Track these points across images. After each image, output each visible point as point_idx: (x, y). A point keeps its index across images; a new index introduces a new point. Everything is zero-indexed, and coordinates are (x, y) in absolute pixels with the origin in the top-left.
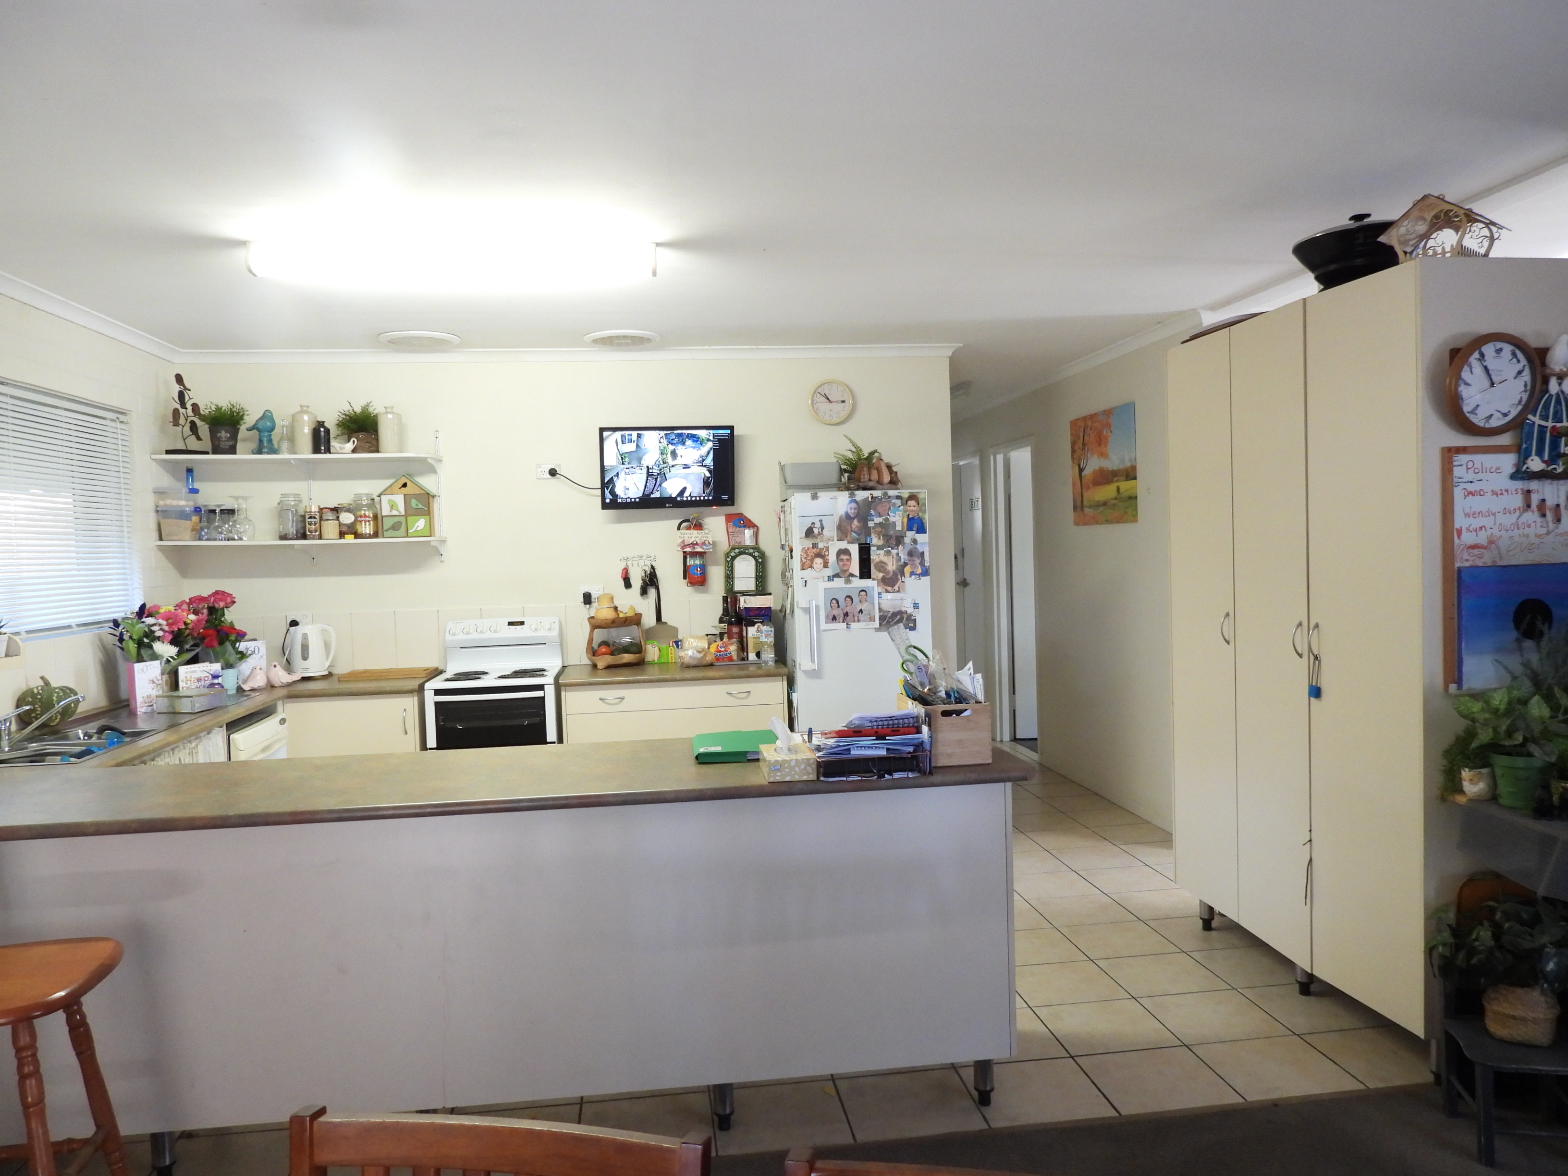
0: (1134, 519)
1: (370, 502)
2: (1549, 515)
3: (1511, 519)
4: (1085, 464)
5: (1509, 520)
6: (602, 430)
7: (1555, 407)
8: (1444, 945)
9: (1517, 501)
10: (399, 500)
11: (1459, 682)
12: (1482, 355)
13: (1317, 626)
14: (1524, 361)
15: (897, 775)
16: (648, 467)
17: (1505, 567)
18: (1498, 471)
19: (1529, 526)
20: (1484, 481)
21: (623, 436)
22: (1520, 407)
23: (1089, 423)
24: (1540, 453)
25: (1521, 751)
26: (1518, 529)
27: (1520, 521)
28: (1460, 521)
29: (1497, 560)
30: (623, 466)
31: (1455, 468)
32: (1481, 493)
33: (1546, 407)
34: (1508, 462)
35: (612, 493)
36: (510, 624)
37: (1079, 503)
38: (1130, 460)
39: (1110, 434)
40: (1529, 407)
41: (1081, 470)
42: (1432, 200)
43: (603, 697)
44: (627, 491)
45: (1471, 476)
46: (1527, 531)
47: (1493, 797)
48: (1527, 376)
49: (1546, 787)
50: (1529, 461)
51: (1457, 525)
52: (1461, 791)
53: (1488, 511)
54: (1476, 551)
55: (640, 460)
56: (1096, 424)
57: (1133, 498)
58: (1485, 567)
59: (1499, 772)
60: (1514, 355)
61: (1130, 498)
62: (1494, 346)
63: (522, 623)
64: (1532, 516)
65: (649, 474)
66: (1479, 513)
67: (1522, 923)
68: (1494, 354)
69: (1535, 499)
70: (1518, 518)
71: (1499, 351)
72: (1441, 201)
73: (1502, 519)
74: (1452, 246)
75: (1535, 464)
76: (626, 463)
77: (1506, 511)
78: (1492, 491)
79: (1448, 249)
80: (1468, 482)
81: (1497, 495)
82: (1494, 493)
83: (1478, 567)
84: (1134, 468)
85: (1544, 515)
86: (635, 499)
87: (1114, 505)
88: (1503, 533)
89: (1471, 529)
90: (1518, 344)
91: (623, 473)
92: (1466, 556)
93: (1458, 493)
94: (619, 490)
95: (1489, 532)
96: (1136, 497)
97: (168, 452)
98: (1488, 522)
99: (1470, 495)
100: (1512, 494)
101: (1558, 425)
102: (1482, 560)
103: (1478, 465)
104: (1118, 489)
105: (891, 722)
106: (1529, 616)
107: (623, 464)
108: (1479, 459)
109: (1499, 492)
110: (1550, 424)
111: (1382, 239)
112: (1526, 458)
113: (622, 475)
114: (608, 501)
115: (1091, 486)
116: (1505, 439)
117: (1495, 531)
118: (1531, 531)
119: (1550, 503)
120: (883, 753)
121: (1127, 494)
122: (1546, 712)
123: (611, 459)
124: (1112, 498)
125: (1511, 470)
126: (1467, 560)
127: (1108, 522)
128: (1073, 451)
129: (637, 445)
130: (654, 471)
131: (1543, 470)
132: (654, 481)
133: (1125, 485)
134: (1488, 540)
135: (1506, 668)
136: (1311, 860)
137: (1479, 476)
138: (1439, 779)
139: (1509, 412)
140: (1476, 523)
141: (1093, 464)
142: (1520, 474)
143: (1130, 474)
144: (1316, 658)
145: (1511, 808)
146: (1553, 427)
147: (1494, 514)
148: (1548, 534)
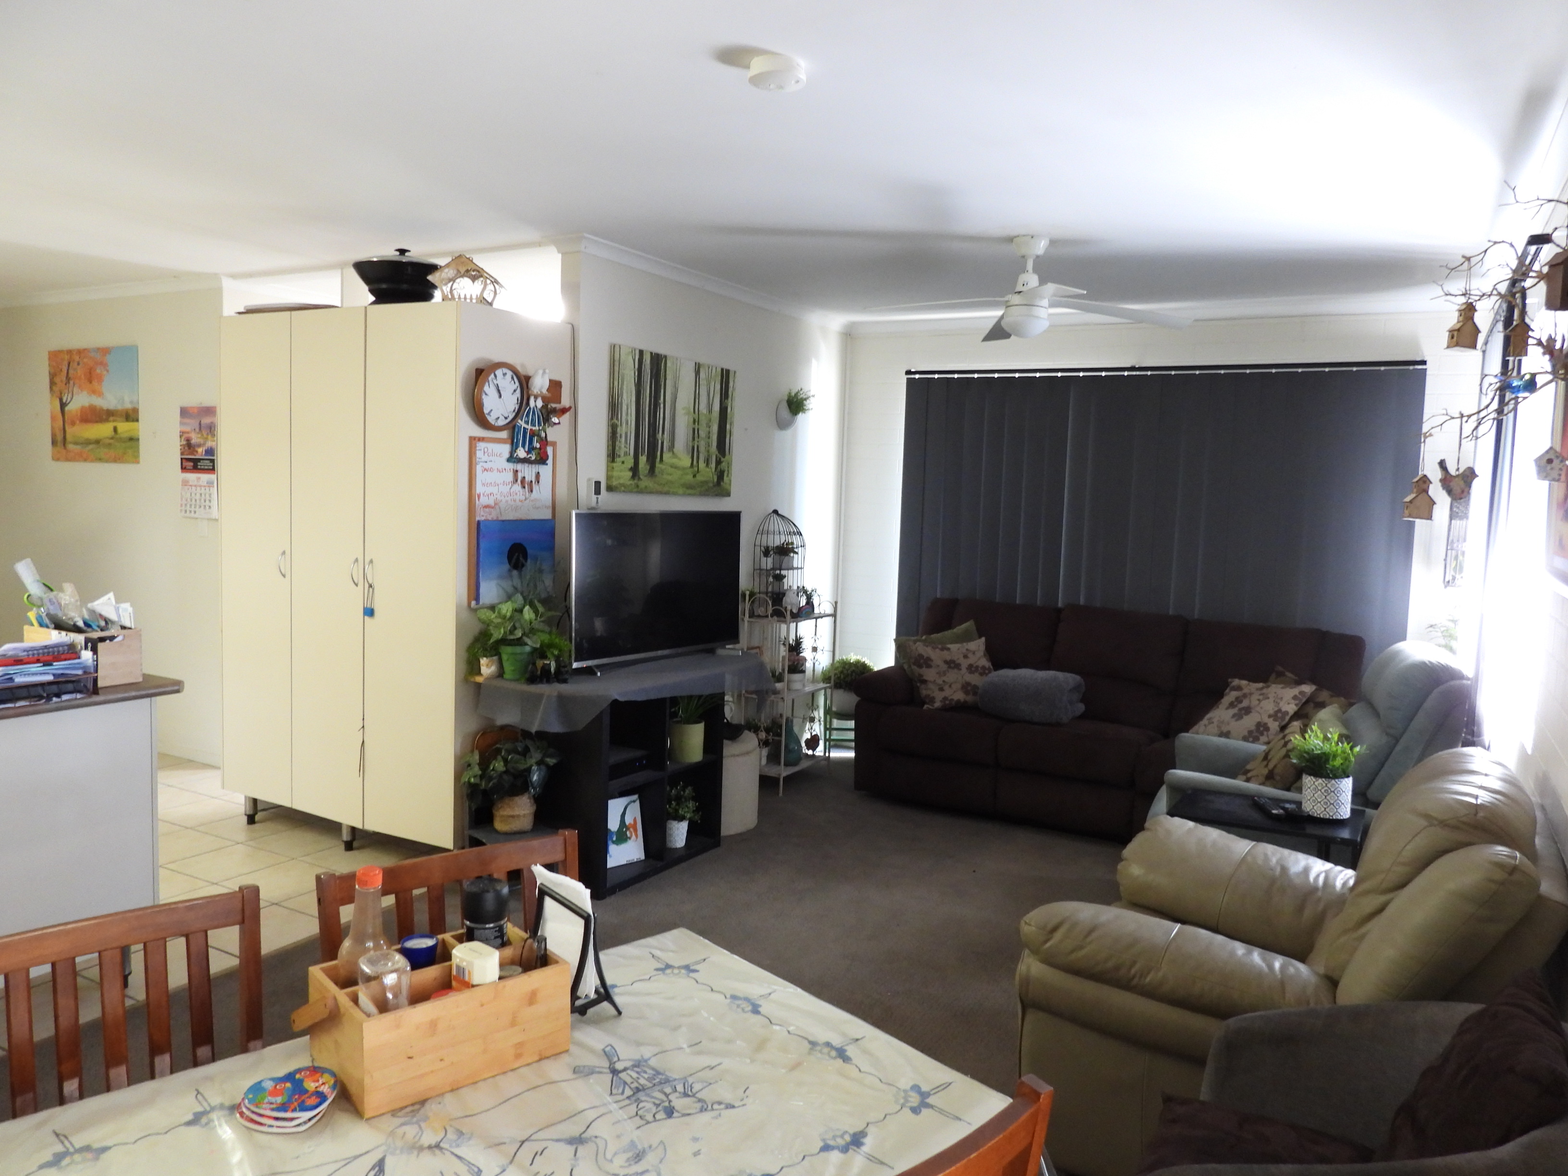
0: (136, 459)
2: (527, 487)
3: (507, 489)
4: (69, 399)
5: (505, 489)
7: (532, 416)
8: (475, 777)
9: (510, 477)
11: (477, 599)
12: (495, 376)
13: (371, 562)
14: (517, 384)
15: (65, 697)
17: (503, 521)
18: (501, 456)
19: (516, 494)
20: (493, 462)
22: (514, 414)
23: (77, 358)
24: (523, 446)
25: (519, 642)
26: (510, 495)
27: (512, 491)
28: (479, 489)
29: (499, 516)
31: (477, 452)
32: (491, 470)
33: (528, 415)
34: (506, 449)
37: (60, 438)
38: (131, 402)
39: (105, 372)
40: (518, 414)
41: (63, 405)
42: (464, 259)
45: (486, 458)
46: (515, 497)
47: (500, 674)
48: (518, 394)
49: (534, 664)
50: (518, 451)
51: (478, 492)
52: (479, 673)
53: (495, 483)
54: (487, 510)
56: (85, 360)
57: (133, 440)
58: (493, 521)
59: (505, 657)
60: (512, 378)
61: (131, 439)
62: (503, 371)
64: (517, 487)
66: (490, 484)
67: (518, 753)
68: (502, 376)
69: (519, 476)
70: (510, 489)
71: (505, 374)
72: (470, 262)
73: (502, 488)
74: (477, 296)
75: (521, 453)
77: (504, 483)
78: (497, 469)
79: (474, 297)
80: (483, 462)
81: (500, 472)
83: (488, 520)
84: (136, 411)
85: (524, 487)
87: (110, 444)
88: (503, 498)
89: (485, 494)
90: (516, 373)
92: (482, 513)
93: (479, 469)
95: (495, 497)
96: (138, 440)
98: (494, 490)
99: (485, 471)
100: (508, 472)
101: (534, 428)
102: (491, 516)
103: (490, 451)
104: (115, 429)
105: (46, 651)
106: (517, 554)
108: (490, 447)
109: (501, 470)
110: (529, 427)
111: (430, 278)
112: (516, 449)
115: (78, 422)
116: (504, 434)
117: (499, 498)
118: (517, 498)
119: (528, 479)
120: (50, 678)
121: (126, 435)
122: (533, 616)
124: (107, 438)
125: (507, 455)
126: (483, 516)
127: (100, 460)
128: (52, 383)
131: (525, 458)
133: (124, 427)
134: (494, 502)
135: (503, 588)
136: (363, 741)
137: (490, 459)
138: (464, 667)
139: (508, 416)
140: (489, 490)
141: (79, 401)
142: (512, 459)
143: (131, 416)
144: (370, 586)
145: (511, 680)
146: (531, 430)
147: (498, 485)
148: (525, 500)
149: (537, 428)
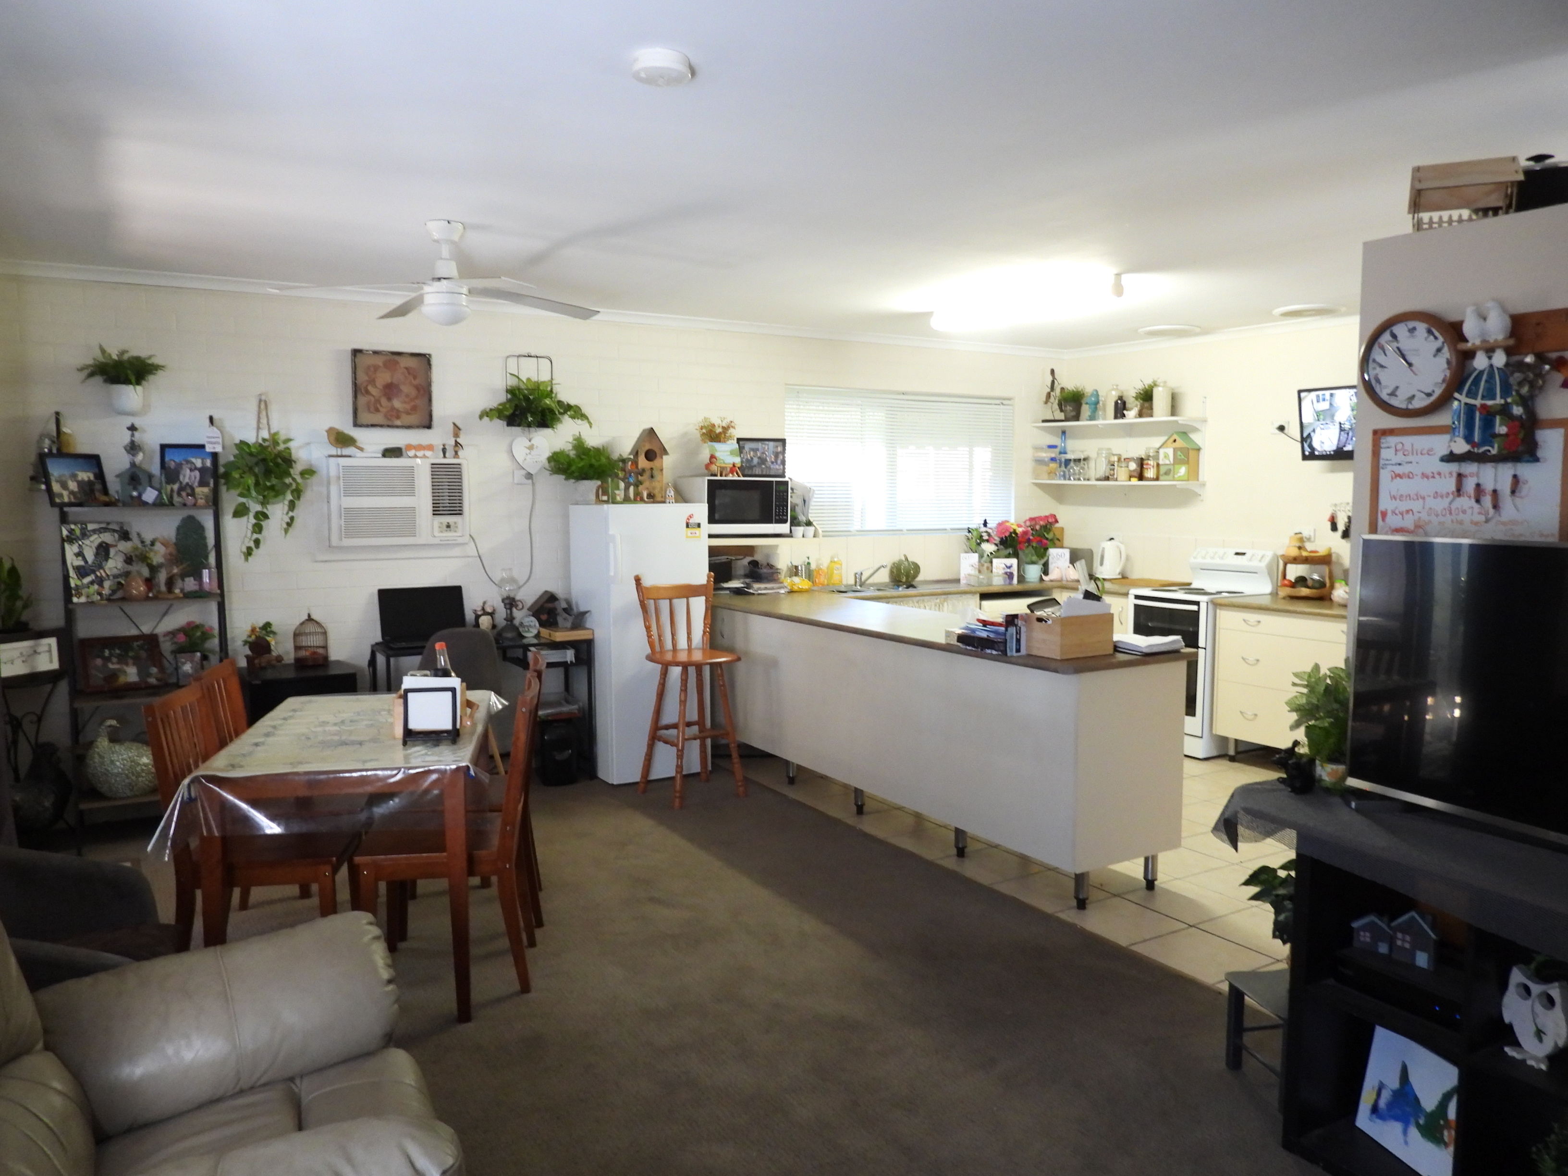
1: (1155, 454)
2: (1487, 500)
3: (1445, 502)
5: (1440, 505)
6: (1300, 392)
7: (1487, 383)
9: (1450, 485)
10: (1170, 452)
12: (1394, 336)
14: (1441, 338)
16: (1340, 423)
18: (1431, 453)
19: (1463, 512)
20: (1414, 464)
21: (1318, 396)
22: (1444, 386)
24: (1468, 435)
26: (1451, 513)
27: (1453, 507)
28: (1385, 503)
30: (1318, 423)
31: (1384, 450)
32: (1410, 476)
33: (1474, 383)
34: (1439, 442)
35: (1311, 446)
36: (1237, 554)
40: (1454, 385)
43: (1246, 619)
44: (1322, 445)
45: (1400, 458)
46: (1461, 516)
48: (1446, 353)
50: (1452, 444)
51: (1385, 509)
53: (1417, 495)
55: (1332, 416)
60: (1430, 332)
62: (1406, 325)
63: (1244, 554)
64: (1466, 502)
65: (1342, 430)
66: (1406, 497)
68: (1408, 334)
69: (1469, 485)
70: (1450, 503)
71: (1412, 330)
73: (1431, 503)
75: (1459, 446)
76: (1321, 420)
77: (1436, 495)
78: (1423, 474)
80: (1396, 464)
81: (1428, 477)
82: (1424, 476)
85: (1482, 501)
86: (1330, 452)
88: (1433, 518)
89: (1397, 512)
90: (1431, 320)
91: (1319, 428)
93: (1384, 475)
94: (1316, 444)
95: (1417, 515)
97: (1044, 421)
98: (1416, 506)
99: (1398, 478)
100: (1445, 478)
101: (1490, 403)
103: (1408, 447)
107: (1318, 420)
108: (1408, 441)
109: (1431, 475)
110: (1478, 402)
113: (1318, 431)
114: (1307, 453)
116: (1438, 419)
117: (1424, 516)
118: (1466, 518)
119: (1489, 486)
123: (1308, 418)
125: (1442, 452)
129: (1331, 404)
130: (1346, 426)
131: (1468, 452)
132: (1346, 436)
134: (1415, 523)
137: (1409, 459)
139: (1433, 391)
140: (1404, 506)
146: (1483, 406)
147: (1424, 498)
148: (1487, 521)
149: (1499, 401)
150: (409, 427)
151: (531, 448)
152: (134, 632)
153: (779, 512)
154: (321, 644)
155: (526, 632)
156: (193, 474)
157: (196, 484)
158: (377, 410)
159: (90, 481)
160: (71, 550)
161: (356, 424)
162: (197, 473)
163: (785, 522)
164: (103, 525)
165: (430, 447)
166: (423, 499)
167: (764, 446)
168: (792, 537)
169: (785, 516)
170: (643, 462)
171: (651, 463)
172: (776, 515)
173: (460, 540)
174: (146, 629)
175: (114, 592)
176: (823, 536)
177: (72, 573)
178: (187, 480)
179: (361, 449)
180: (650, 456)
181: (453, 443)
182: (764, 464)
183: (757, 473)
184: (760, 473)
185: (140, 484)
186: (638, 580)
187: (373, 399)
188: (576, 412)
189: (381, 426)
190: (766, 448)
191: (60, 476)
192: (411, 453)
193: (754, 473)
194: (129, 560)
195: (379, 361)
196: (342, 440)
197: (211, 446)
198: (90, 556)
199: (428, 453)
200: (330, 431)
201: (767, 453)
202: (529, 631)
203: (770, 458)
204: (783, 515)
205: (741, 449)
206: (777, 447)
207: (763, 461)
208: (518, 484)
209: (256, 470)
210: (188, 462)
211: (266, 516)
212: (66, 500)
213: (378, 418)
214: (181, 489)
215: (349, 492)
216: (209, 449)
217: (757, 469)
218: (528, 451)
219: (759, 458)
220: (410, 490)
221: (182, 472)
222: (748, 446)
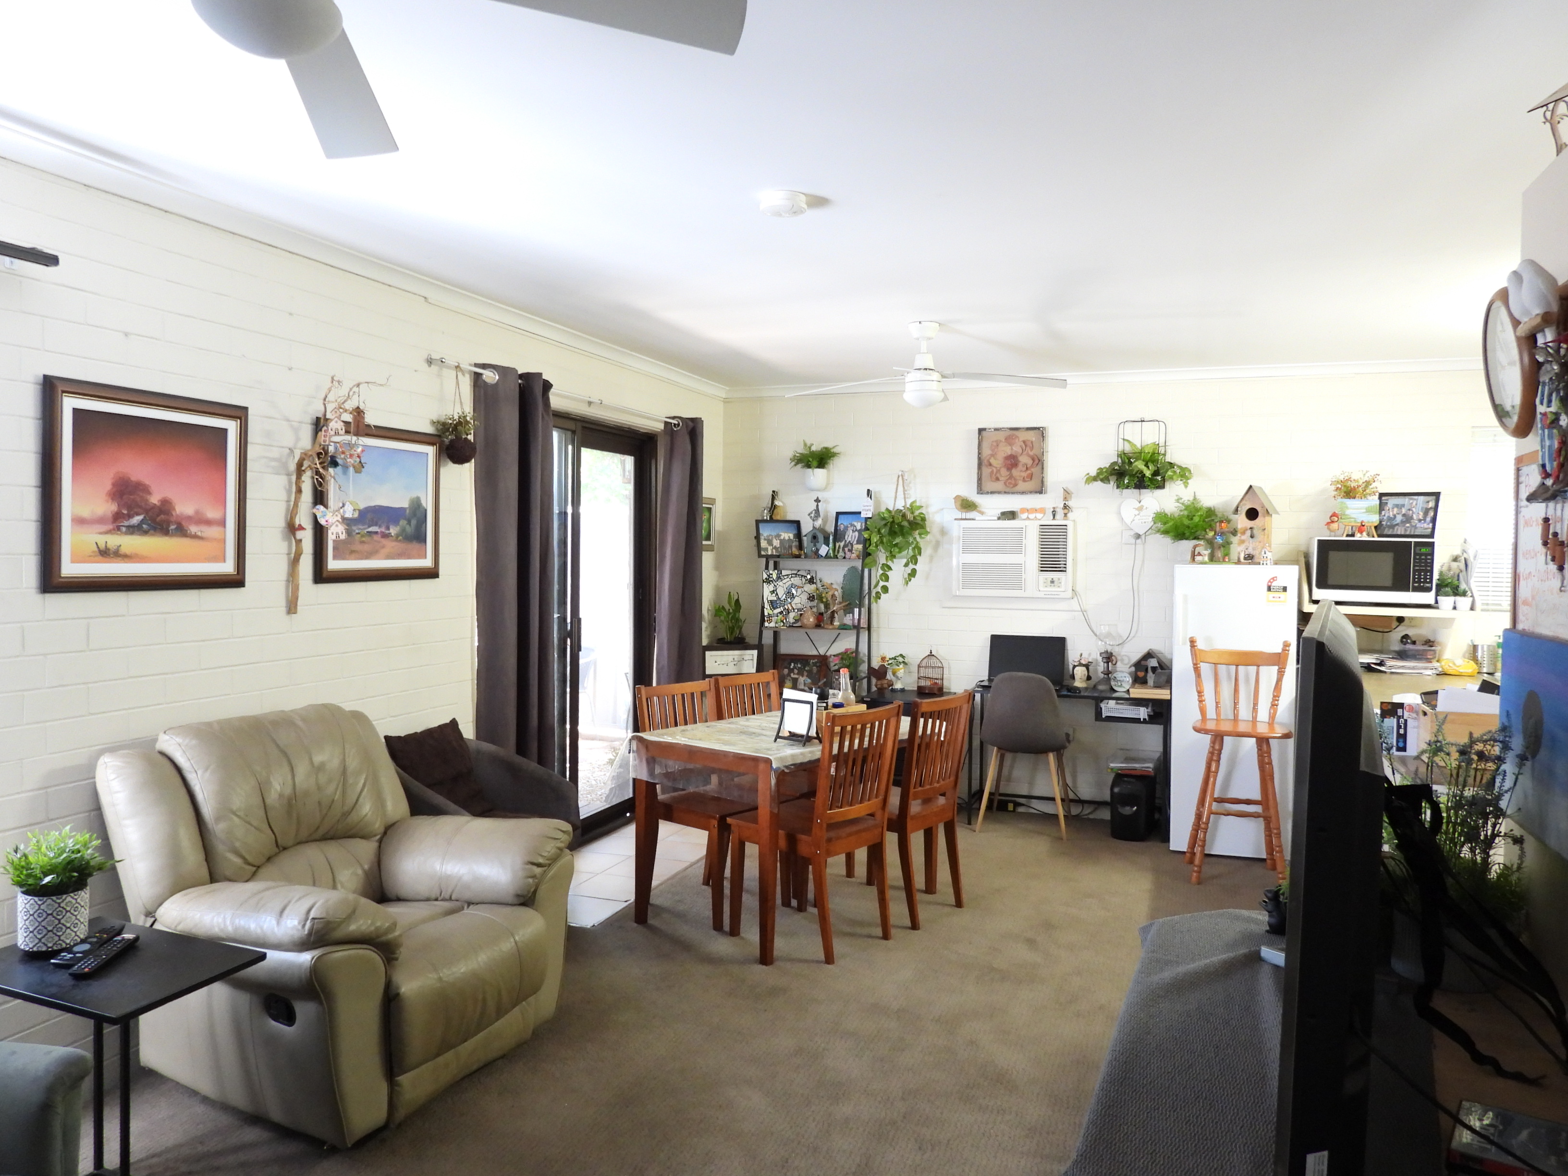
5: (1543, 564)
19: (1553, 575)
26: (1548, 578)
27: (1549, 568)
28: (1520, 563)
46: (1553, 582)
53: (1533, 550)
73: (1539, 562)
95: (1533, 581)
98: (1533, 566)
103: (1530, 480)
117: (1536, 582)
134: (1532, 592)
140: (1528, 567)
147: (1536, 555)
148: (1561, 589)
150: (1023, 493)
151: (1140, 509)
152: (815, 653)
153: (1420, 578)
154: (939, 676)
155: (1119, 686)
156: (854, 534)
157: (855, 542)
158: (997, 479)
159: (789, 539)
160: (767, 589)
161: (980, 490)
162: (857, 533)
163: (1429, 590)
164: (795, 572)
165: (1042, 511)
166: (1031, 557)
167: (1411, 501)
168: (1437, 608)
169: (1428, 583)
170: (1242, 521)
171: (1253, 522)
172: (1414, 582)
173: (1062, 595)
174: (822, 652)
175: (797, 621)
176: (1482, 610)
177: (767, 605)
178: (850, 539)
179: (982, 513)
180: (1252, 514)
181: (1062, 506)
182: (1410, 522)
183: (1399, 533)
184: (1403, 533)
185: (818, 542)
186: (1192, 642)
187: (995, 470)
188: (1184, 474)
189: (999, 493)
190: (1414, 503)
191: (768, 536)
192: (1024, 516)
193: (1395, 533)
194: (811, 598)
195: (1001, 436)
196: (967, 505)
197: (865, 512)
198: (781, 592)
199: (1039, 516)
200: (957, 498)
201: (1414, 509)
202: (1121, 686)
203: (1417, 514)
204: (1425, 582)
205: (1382, 506)
206: (1428, 502)
207: (1408, 519)
208: (1126, 544)
209: (883, 531)
210: (852, 525)
211: (890, 568)
212: (770, 553)
213: (999, 486)
214: (845, 546)
215: (966, 550)
216: (864, 515)
217: (1400, 528)
218: (1137, 512)
219: (1404, 515)
220: (1018, 548)
221: (847, 533)
222: (1392, 501)
